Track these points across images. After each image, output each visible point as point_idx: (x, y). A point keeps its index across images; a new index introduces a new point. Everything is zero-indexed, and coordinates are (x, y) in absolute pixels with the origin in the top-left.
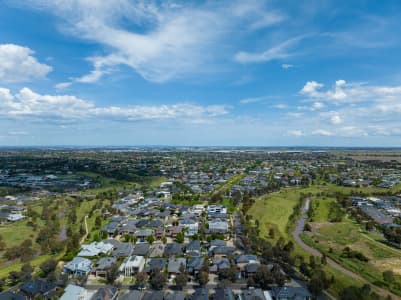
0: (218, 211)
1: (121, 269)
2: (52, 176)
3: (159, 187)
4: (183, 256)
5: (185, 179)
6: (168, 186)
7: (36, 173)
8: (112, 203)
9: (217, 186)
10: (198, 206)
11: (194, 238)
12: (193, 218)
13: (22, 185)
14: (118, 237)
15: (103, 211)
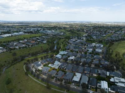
0: (100, 46)
1: (69, 59)
2: (53, 31)
3: (83, 36)
4: (85, 58)
5: (91, 34)
6: (86, 36)
7: (49, 30)
8: (68, 40)
9: (102, 37)
10: (94, 44)
11: (90, 53)
12: (91, 47)
13: (46, 33)
14: (69, 50)
15: (66, 42)
